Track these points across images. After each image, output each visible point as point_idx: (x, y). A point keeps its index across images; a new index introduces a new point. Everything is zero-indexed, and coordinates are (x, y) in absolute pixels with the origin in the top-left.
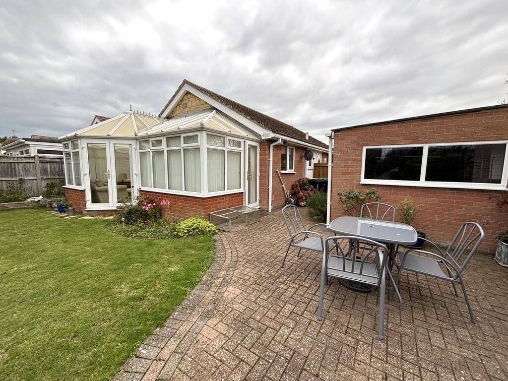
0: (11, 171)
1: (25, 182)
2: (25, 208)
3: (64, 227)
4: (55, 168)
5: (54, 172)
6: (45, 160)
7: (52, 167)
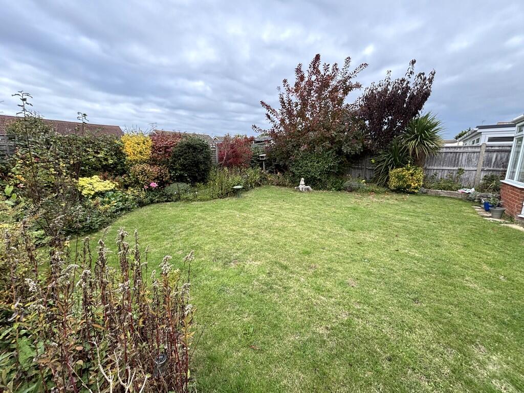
0: (455, 160)
1: (464, 173)
2: (454, 198)
3: (476, 229)
4: (501, 158)
5: (499, 163)
6: (493, 148)
7: (499, 158)
